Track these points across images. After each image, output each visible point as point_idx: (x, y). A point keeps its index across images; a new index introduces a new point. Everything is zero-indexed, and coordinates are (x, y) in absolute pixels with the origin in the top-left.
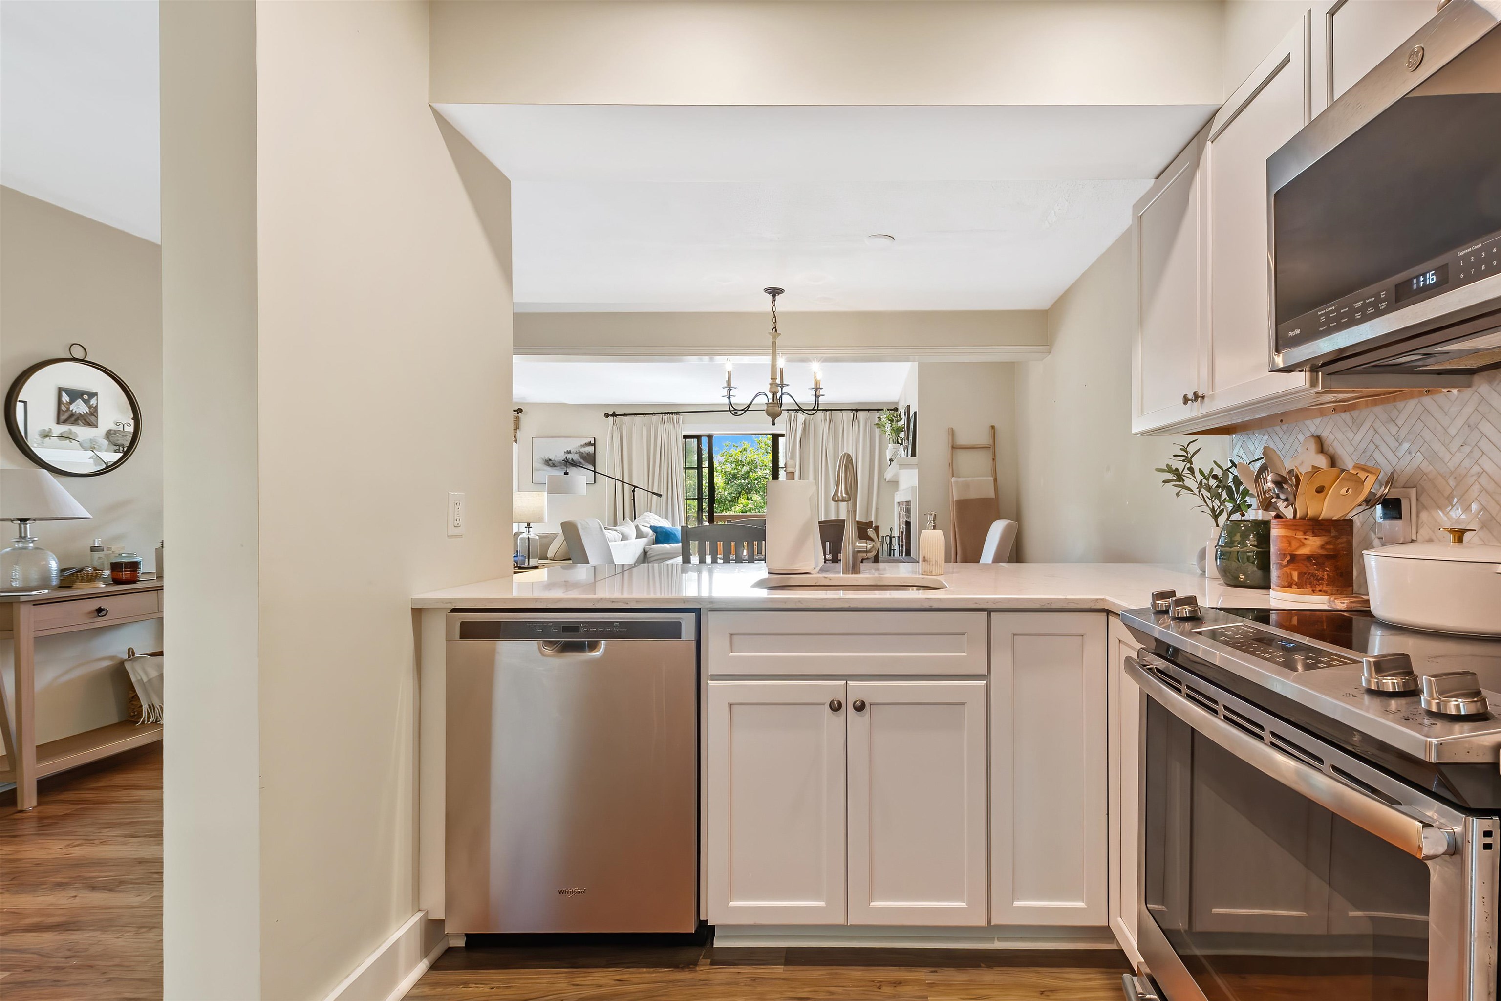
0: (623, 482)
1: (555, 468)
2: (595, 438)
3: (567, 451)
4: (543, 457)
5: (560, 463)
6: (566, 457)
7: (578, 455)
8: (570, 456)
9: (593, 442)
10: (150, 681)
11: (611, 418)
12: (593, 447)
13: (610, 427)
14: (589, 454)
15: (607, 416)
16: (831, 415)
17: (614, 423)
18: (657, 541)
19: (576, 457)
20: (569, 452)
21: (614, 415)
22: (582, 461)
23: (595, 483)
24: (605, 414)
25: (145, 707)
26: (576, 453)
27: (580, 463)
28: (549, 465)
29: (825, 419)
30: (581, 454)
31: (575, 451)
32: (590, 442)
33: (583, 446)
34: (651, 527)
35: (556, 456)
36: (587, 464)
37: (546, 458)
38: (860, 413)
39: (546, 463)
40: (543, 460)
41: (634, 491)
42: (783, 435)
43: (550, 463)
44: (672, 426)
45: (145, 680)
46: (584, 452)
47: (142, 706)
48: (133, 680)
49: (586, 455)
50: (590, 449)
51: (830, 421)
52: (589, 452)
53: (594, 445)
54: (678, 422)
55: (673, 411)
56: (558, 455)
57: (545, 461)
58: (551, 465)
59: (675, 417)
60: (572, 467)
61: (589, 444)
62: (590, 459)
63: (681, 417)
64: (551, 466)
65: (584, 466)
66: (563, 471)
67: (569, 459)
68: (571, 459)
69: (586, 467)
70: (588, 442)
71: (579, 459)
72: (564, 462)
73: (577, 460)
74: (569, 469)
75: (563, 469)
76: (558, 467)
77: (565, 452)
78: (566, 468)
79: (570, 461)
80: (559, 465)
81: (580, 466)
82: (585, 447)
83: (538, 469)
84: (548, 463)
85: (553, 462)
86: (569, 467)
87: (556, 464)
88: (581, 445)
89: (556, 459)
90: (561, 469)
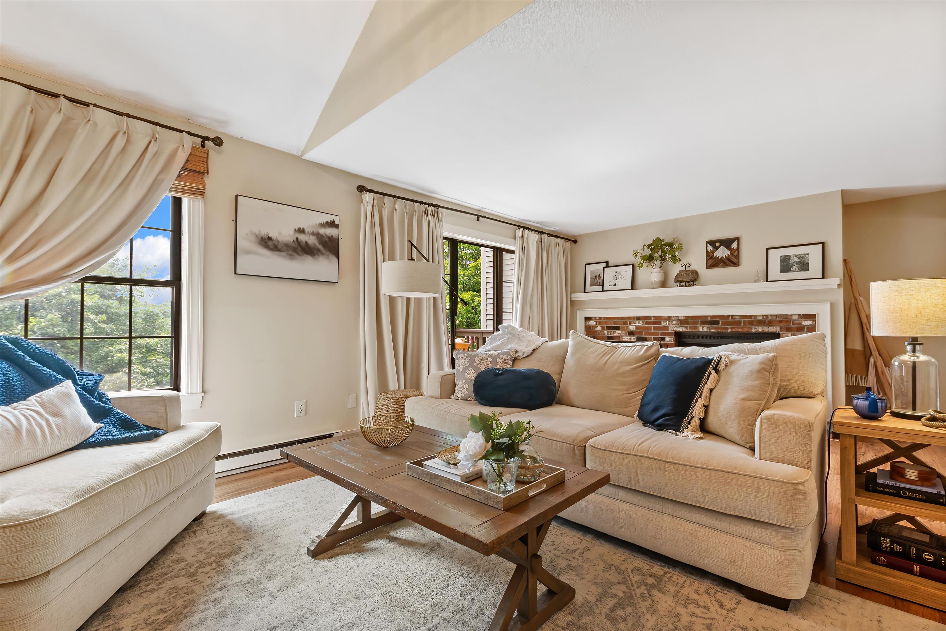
1: (277, 253)
2: (340, 217)
3: (299, 229)
4: (257, 232)
5: (286, 245)
6: (297, 239)
7: (314, 236)
8: (303, 238)
9: (337, 223)
11: (367, 196)
12: (337, 229)
13: (365, 208)
14: (332, 238)
15: (361, 189)
19: (312, 241)
20: (301, 231)
21: (372, 191)
22: (321, 247)
24: (359, 186)
26: (313, 234)
27: (316, 249)
28: (267, 247)
30: (318, 235)
31: (311, 230)
32: (334, 221)
33: (322, 226)
35: (280, 233)
36: (328, 253)
37: (263, 233)
39: (263, 243)
40: (257, 236)
43: (270, 243)
46: (324, 236)
49: (327, 240)
50: (331, 231)
52: (332, 236)
53: (338, 226)
56: (284, 233)
57: (260, 238)
58: (272, 247)
60: (305, 255)
61: (332, 224)
62: (332, 246)
64: (271, 250)
65: (322, 254)
66: (291, 259)
67: (302, 241)
68: (304, 242)
69: (325, 256)
70: (329, 221)
71: (317, 244)
72: (293, 245)
73: (315, 244)
74: (301, 256)
75: (290, 255)
76: (283, 251)
77: (295, 230)
78: (295, 254)
79: (303, 244)
80: (285, 248)
81: (317, 254)
82: (325, 227)
83: (248, 252)
84: (266, 242)
85: (274, 242)
86: (301, 254)
87: (279, 247)
88: (320, 223)
89: (280, 240)
90: (288, 256)
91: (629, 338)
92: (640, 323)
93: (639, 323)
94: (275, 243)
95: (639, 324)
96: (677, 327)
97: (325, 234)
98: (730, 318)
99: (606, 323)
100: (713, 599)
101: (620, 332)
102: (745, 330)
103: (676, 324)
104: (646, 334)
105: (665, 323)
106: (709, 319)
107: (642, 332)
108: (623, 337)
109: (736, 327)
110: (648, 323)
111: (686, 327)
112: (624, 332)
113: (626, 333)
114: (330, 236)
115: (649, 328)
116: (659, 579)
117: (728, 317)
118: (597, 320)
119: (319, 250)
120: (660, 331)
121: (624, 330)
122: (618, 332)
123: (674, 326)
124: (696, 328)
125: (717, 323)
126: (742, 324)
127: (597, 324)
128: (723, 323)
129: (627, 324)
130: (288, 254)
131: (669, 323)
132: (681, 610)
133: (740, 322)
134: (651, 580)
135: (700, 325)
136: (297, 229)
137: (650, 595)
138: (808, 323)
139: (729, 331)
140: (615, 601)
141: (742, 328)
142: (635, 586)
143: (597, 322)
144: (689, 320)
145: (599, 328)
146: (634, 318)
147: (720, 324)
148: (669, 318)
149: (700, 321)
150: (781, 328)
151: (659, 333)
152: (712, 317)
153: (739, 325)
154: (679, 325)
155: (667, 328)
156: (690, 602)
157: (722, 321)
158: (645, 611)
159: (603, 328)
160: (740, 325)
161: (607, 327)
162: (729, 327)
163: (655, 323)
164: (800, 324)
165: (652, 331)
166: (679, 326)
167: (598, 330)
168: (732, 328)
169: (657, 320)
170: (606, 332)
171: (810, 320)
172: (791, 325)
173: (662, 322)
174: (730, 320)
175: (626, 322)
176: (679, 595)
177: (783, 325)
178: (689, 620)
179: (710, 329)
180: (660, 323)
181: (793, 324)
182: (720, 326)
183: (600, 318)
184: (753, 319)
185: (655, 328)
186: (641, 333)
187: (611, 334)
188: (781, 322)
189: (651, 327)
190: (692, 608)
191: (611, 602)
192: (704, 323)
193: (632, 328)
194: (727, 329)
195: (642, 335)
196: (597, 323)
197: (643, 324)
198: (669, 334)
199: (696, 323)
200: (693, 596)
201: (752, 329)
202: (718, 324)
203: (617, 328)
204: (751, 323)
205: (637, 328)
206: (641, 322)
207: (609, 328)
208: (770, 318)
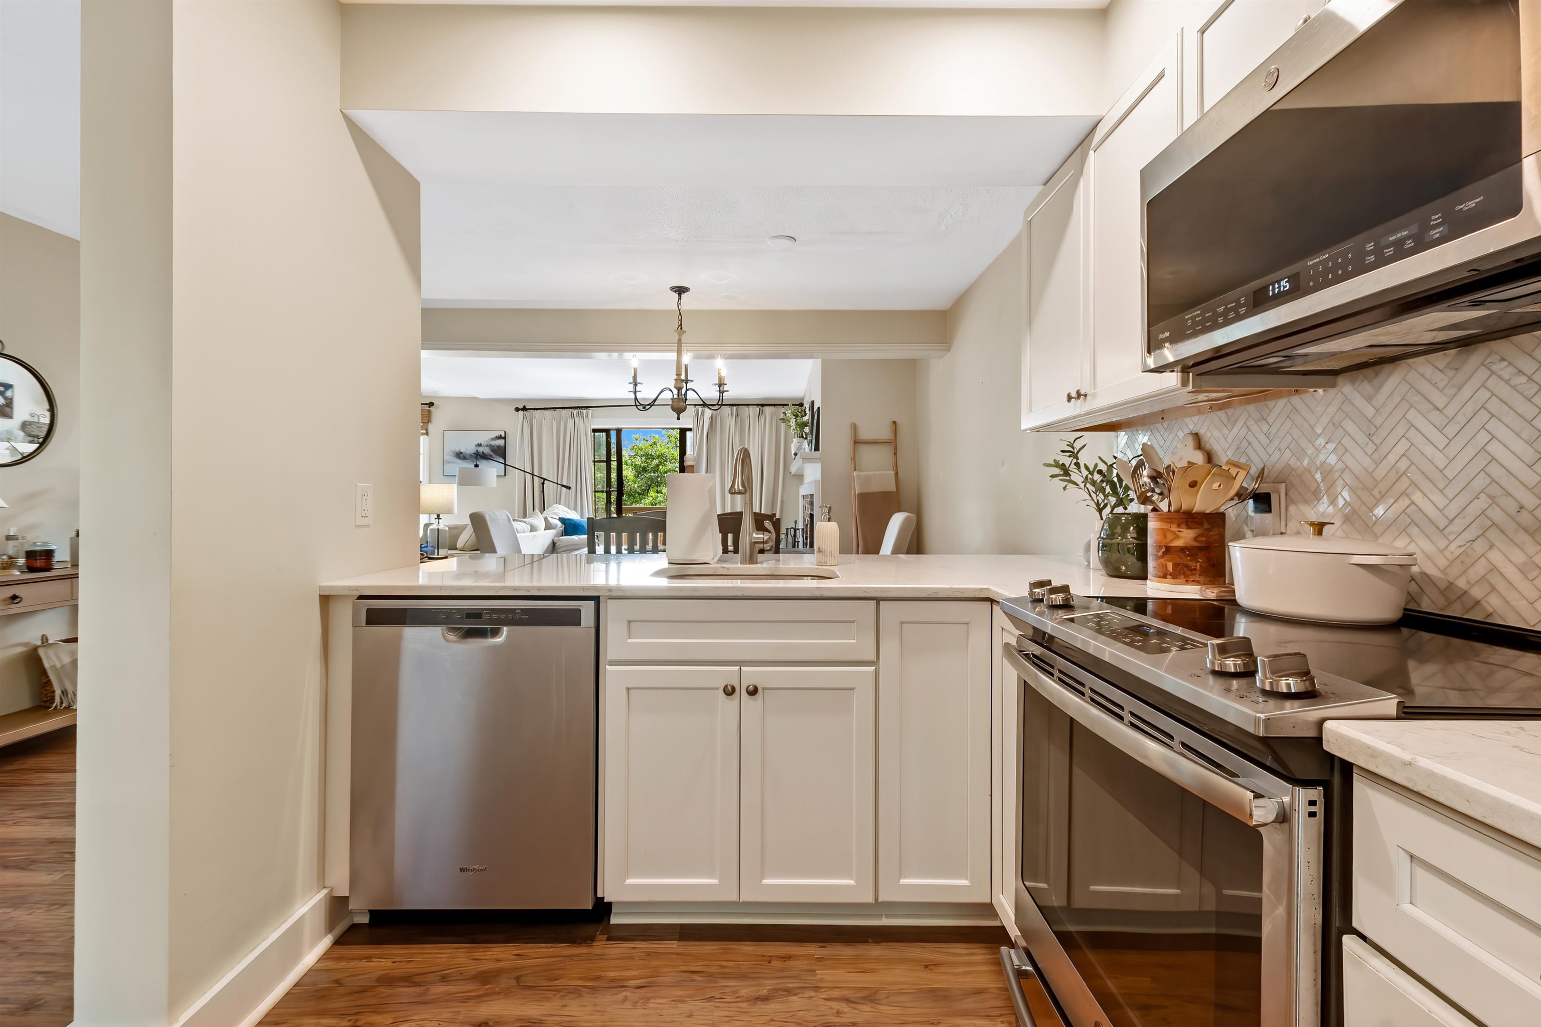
0: (533, 475)
1: (465, 461)
2: (505, 432)
3: (478, 444)
4: (454, 450)
5: (471, 455)
6: (477, 450)
7: (488, 448)
8: (480, 449)
9: (503, 436)
10: (63, 667)
11: (521, 413)
12: (504, 440)
13: (521, 421)
14: (499, 447)
15: (517, 410)
16: (737, 411)
17: (525, 417)
18: (566, 532)
19: (487, 450)
20: (480, 445)
21: (524, 409)
22: (492, 454)
23: (505, 475)
24: (515, 409)
25: (58, 693)
26: (487, 446)
27: (491, 456)
28: (459, 458)
29: (732, 414)
30: (491, 447)
31: (485, 444)
32: (501, 435)
33: (494, 439)
34: (561, 519)
35: (467, 449)
36: (498, 457)
37: (457, 450)
38: (767, 409)
39: (457, 456)
41: (543, 484)
42: (690, 430)
43: (461, 455)
44: (581, 420)
45: (58, 665)
46: (494, 446)
47: (54, 692)
48: (47, 665)
49: (496, 448)
50: (501, 442)
51: (737, 415)
52: (500, 445)
53: (505, 438)
54: (587, 416)
55: (583, 406)
56: (469, 448)
57: (455, 453)
59: (584, 411)
60: (482, 460)
61: (500, 437)
62: (500, 453)
63: (590, 411)
64: (462, 459)
65: (495, 459)
66: (474, 464)
67: (480, 452)
68: (482, 452)
69: (497, 460)
70: (498, 436)
71: (490, 452)
72: (475, 455)
73: (488, 453)
76: (469, 460)
77: (476, 445)
78: (476, 461)
79: (481, 454)
80: (470, 457)
81: (491, 459)
82: (495, 440)
83: (449, 463)
84: (459, 456)
85: (464, 454)
86: (480, 460)
87: (467, 457)
88: (491, 438)
89: (467, 453)
90: (471, 462)
97: (496, 445)
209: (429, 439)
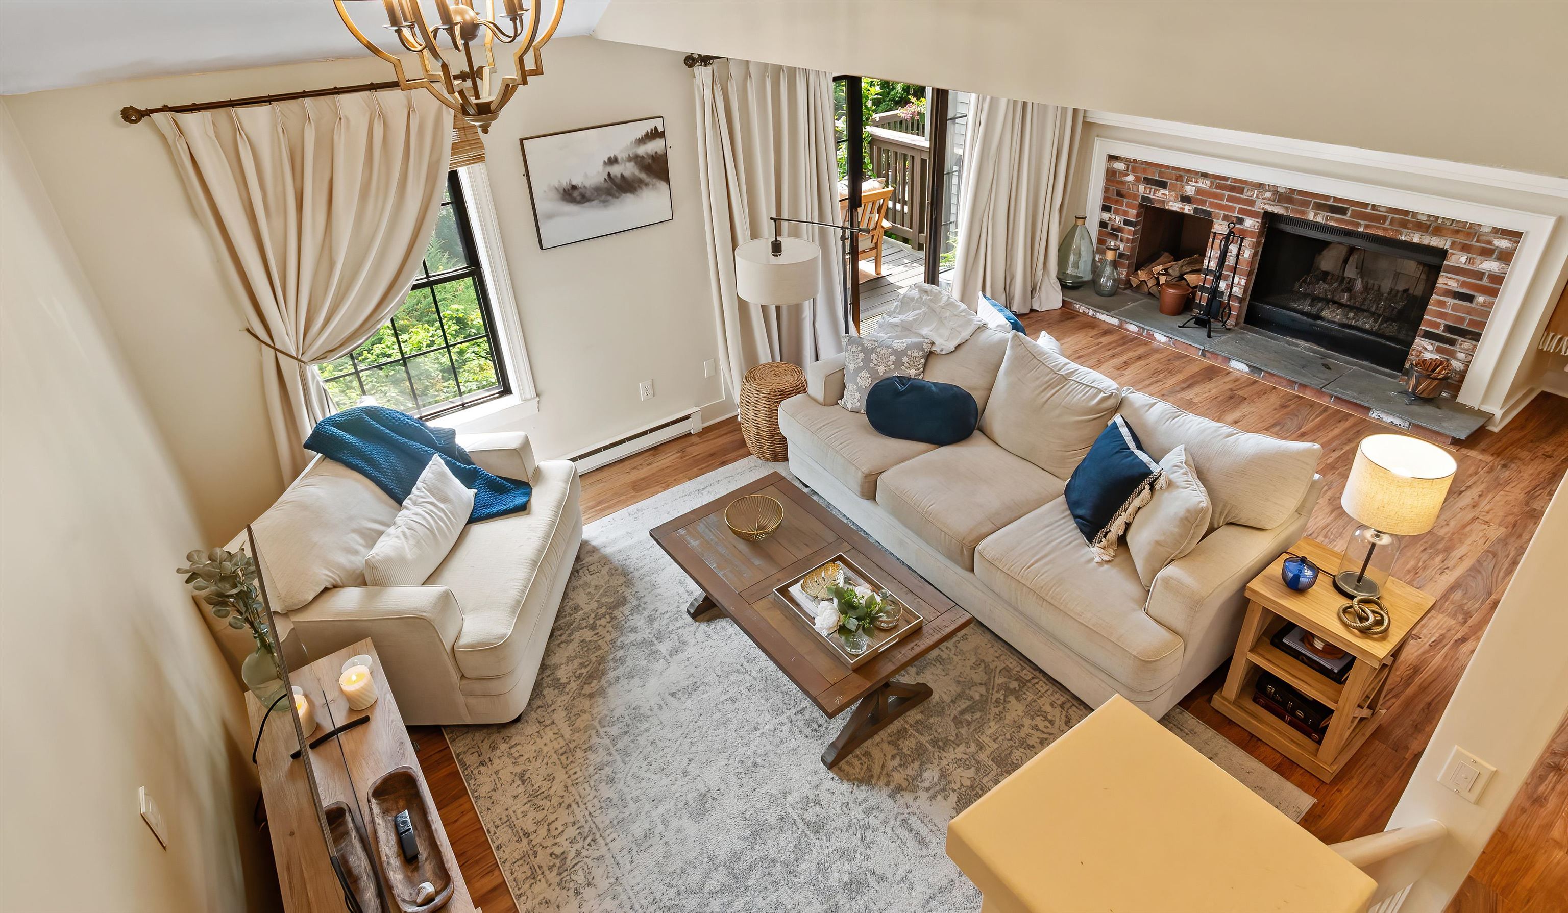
1: (586, 204)
2: (666, 117)
3: (609, 159)
4: (556, 184)
5: (596, 188)
6: (609, 174)
7: (631, 162)
8: (616, 170)
9: (660, 129)
11: (701, 70)
12: (661, 139)
14: (651, 157)
15: (690, 62)
19: (629, 170)
20: (612, 161)
21: (709, 59)
22: (643, 176)
24: (687, 59)
26: (630, 159)
27: (636, 180)
28: (573, 200)
30: (637, 159)
31: (626, 154)
32: (656, 127)
33: (642, 141)
35: (586, 175)
36: (653, 180)
37: (565, 183)
39: (567, 197)
40: (558, 189)
43: (576, 194)
46: (647, 156)
49: (650, 161)
50: (657, 146)
52: (656, 152)
53: (663, 133)
56: (591, 170)
57: (562, 191)
58: (578, 198)
60: (624, 195)
61: (656, 134)
62: (659, 170)
64: (579, 202)
65: (647, 185)
66: (606, 206)
67: (616, 176)
68: (619, 176)
69: (651, 186)
70: (649, 131)
71: (637, 172)
72: (606, 185)
73: (634, 174)
74: (618, 198)
75: (604, 201)
76: (593, 200)
77: (605, 162)
78: (610, 198)
79: (618, 181)
80: (596, 194)
81: (639, 186)
82: (645, 143)
83: (549, 216)
84: (571, 194)
85: (580, 190)
86: (617, 194)
87: (588, 194)
88: (636, 140)
89: (587, 185)
90: (602, 204)
91: (1181, 206)
92: (1206, 184)
93: (1204, 184)
94: (583, 191)
95: (1203, 186)
96: (1270, 204)
97: (647, 154)
98: (1370, 207)
99: (1145, 170)
100: (1064, 713)
101: (1166, 192)
102: (1390, 234)
103: (1269, 199)
104: (1212, 205)
105: (1249, 194)
106: (1331, 203)
107: (1206, 201)
108: (1171, 203)
109: (1375, 227)
110: (1219, 187)
111: (1287, 209)
112: (1173, 194)
113: (1176, 197)
114: (654, 154)
115: (1221, 197)
116: (1023, 683)
117: (1366, 205)
118: (1130, 162)
119: (641, 181)
120: (1238, 206)
121: (1175, 191)
122: (1162, 191)
123: (1266, 201)
124: (1304, 213)
125: (1343, 211)
126: (1388, 223)
127: (1127, 170)
128: (1355, 214)
129: (1182, 181)
130: (600, 201)
131: (1257, 195)
132: (1027, 722)
133: (1384, 219)
134: (1014, 685)
135: (1312, 209)
136: (606, 161)
137: (1005, 701)
138: (1503, 244)
139: (1361, 229)
140: (968, 703)
141: (1385, 229)
142: (996, 689)
143: (1128, 166)
144: (1295, 196)
145: (1130, 178)
146: (1197, 173)
147: (1349, 214)
148: (1260, 186)
149: (1315, 202)
150: (1453, 243)
151: (1235, 208)
152: (1336, 199)
153: (1381, 224)
154: (1274, 201)
155: (1251, 203)
156: (1039, 714)
157: (1353, 210)
158: (992, 718)
159: (1137, 179)
160: (1384, 223)
161: (1145, 179)
162: (1362, 222)
163: (1232, 189)
164: (1490, 243)
165: (1224, 203)
166: (1273, 203)
167: (1128, 182)
168: (1367, 226)
169: (1237, 187)
170: (1141, 188)
171: (1510, 240)
172: (1474, 243)
173: (1246, 190)
174: (1369, 210)
175: (1181, 176)
176: (1034, 704)
177: (1460, 239)
178: (1027, 733)
179: (1327, 220)
180: (1241, 191)
181: (1477, 241)
182: (1347, 218)
183: (1135, 161)
184: (1409, 218)
185: (1230, 199)
186: (1203, 202)
187: (1150, 194)
188: (1457, 232)
189: (1223, 195)
190: (1039, 721)
191: (964, 704)
192: (1319, 207)
193: (1190, 190)
194: (1359, 225)
195: (1205, 206)
196: (1128, 168)
197: (1210, 187)
198: (1252, 214)
199: (1306, 204)
200: (1048, 708)
201: (1401, 234)
202: (1345, 214)
203: (1163, 185)
204: (1404, 224)
205: (1199, 191)
206: (1208, 183)
207: (1148, 181)
208: (1440, 221)
209: (484, 167)
